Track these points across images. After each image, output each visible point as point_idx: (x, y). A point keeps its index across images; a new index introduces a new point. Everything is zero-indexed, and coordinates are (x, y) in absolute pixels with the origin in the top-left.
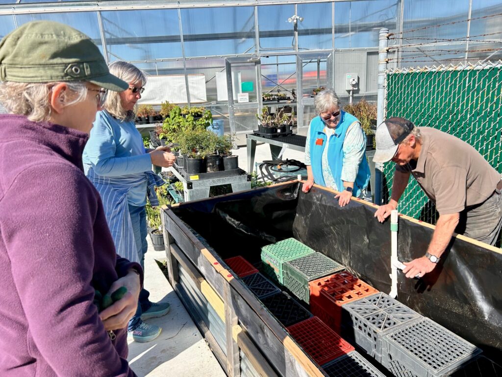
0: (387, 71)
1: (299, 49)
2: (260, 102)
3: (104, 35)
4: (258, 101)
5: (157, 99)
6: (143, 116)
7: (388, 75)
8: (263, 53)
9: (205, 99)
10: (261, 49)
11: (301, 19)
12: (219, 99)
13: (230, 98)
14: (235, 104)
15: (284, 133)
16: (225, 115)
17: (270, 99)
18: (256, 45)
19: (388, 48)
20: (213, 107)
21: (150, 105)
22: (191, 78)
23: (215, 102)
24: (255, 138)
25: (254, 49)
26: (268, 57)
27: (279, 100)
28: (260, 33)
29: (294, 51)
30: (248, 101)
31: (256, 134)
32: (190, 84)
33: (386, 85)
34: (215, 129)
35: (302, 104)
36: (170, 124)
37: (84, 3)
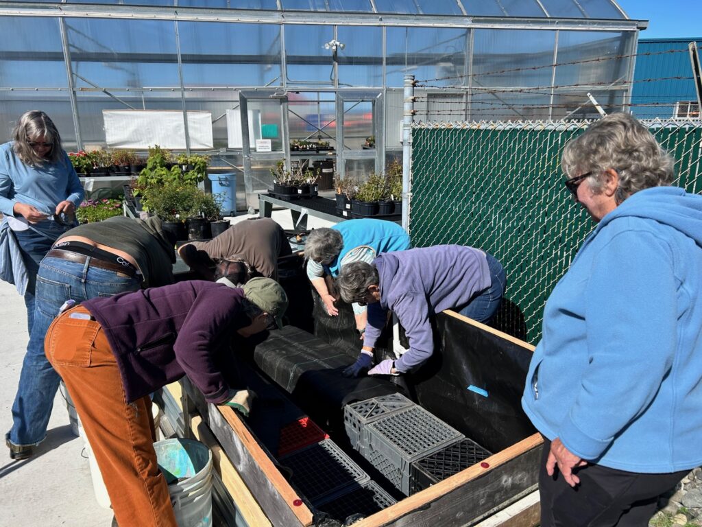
0: (413, 125)
1: (339, 84)
2: (286, 152)
3: (68, 50)
4: (284, 150)
5: (143, 141)
6: (122, 165)
7: (414, 130)
8: (292, 87)
9: (211, 145)
10: (288, 82)
11: (341, 45)
12: (230, 146)
13: (246, 146)
14: (253, 153)
15: (306, 195)
16: (239, 168)
17: (306, 148)
18: (281, 76)
19: (413, 98)
20: (222, 156)
21: (133, 150)
22: (192, 116)
23: (224, 149)
24: (270, 200)
25: (279, 81)
26: (298, 93)
27: (318, 150)
28: (288, 57)
29: (332, 88)
30: (270, 150)
31: (271, 195)
32: (190, 124)
33: (411, 141)
34: (224, 185)
35: (343, 157)
36: (148, 178)
37: (41, 5)
